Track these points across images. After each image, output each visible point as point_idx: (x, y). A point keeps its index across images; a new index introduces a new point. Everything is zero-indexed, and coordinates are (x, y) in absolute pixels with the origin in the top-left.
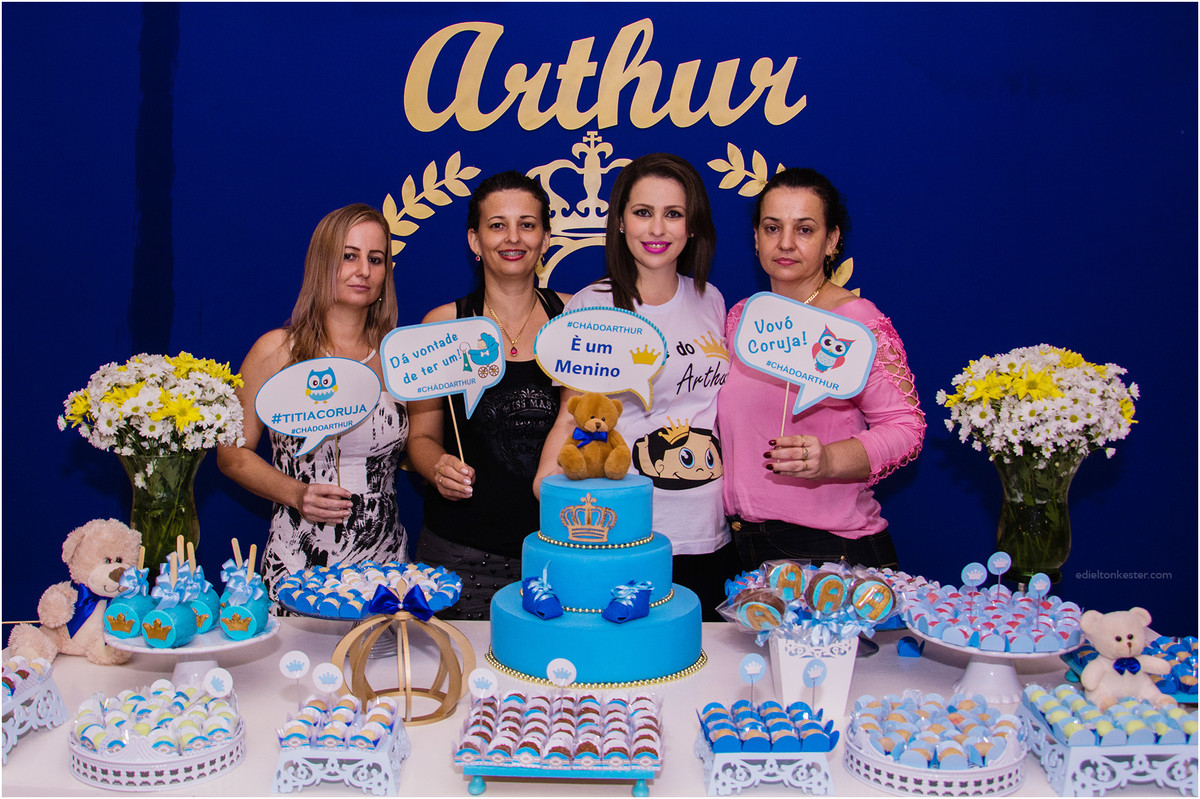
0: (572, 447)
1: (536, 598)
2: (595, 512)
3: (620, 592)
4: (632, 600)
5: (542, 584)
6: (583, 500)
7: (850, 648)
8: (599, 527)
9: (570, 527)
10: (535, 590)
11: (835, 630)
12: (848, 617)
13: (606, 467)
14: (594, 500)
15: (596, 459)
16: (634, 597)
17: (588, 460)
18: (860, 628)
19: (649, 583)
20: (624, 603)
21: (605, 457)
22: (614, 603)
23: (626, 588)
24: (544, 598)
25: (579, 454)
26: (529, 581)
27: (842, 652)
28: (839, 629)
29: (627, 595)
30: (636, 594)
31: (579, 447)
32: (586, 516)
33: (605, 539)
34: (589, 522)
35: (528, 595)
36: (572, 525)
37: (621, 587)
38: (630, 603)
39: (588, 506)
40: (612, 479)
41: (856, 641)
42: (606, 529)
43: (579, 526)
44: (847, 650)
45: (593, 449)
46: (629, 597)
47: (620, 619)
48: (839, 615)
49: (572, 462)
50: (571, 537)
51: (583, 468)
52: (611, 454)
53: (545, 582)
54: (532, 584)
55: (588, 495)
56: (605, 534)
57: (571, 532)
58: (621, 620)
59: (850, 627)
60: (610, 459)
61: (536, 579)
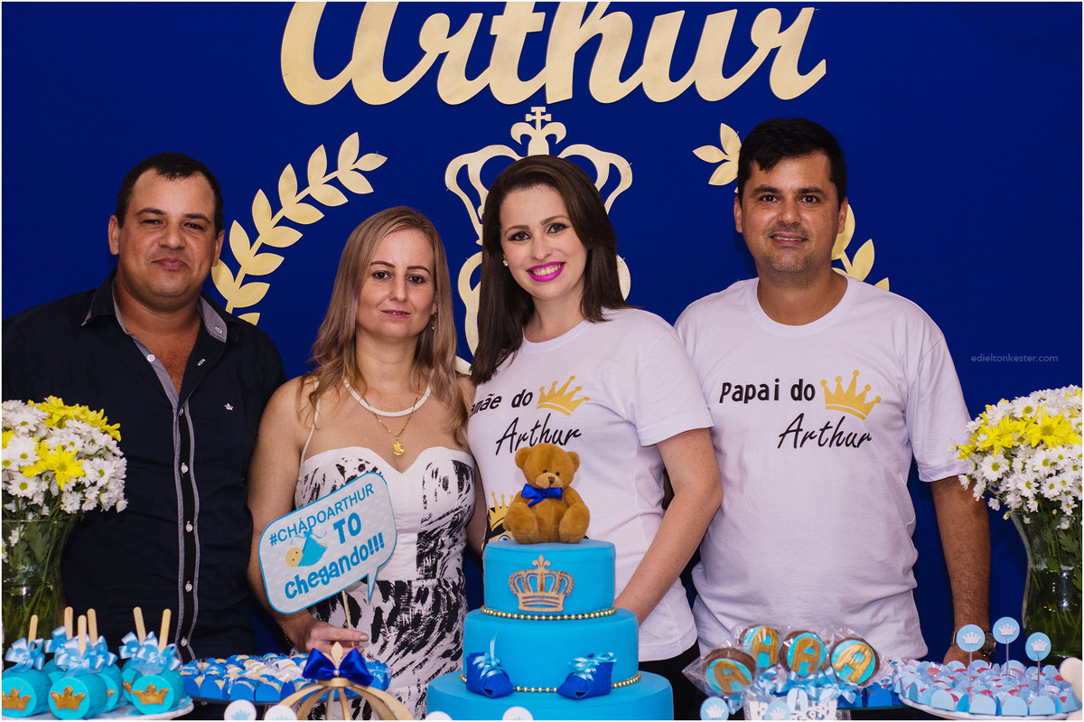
0: (522, 505)
1: (483, 674)
2: (549, 577)
3: (579, 665)
4: (592, 673)
5: (490, 659)
6: (535, 563)
7: (828, 712)
8: (554, 594)
9: (520, 595)
10: (481, 665)
11: (813, 694)
12: (827, 679)
13: (561, 528)
14: (548, 563)
15: (549, 520)
16: (594, 670)
17: (540, 521)
18: (840, 692)
19: (611, 654)
20: (583, 677)
21: (559, 518)
22: (572, 677)
23: (585, 660)
24: (491, 674)
25: (529, 513)
26: (474, 656)
27: (820, 716)
28: (818, 693)
29: (586, 669)
30: (596, 667)
31: (531, 506)
32: (539, 582)
33: (560, 608)
34: (542, 589)
35: (472, 671)
36: (523, 592)
37: (580, 659)
38: (590, 677)
39: (540, 570)
40: (567, 542)
41: (834, 704)
42: (562, 596)
43: (531, 594)
44: (825, 714)
45: (546, 507)
46: (588, 670)
47: (578, 694)
48: (816, 678)
49: (522, 521)
50: (521, 607)
51: (533, 529)
52: (566, 513)
53: (493, 656)
54: (478, 659)
55: (541, 558)
56: (561, 602)
57: (521, 601)
58: (580, 696)
59: (831, 691)
60: (566, 519)
61: (482, 654)
